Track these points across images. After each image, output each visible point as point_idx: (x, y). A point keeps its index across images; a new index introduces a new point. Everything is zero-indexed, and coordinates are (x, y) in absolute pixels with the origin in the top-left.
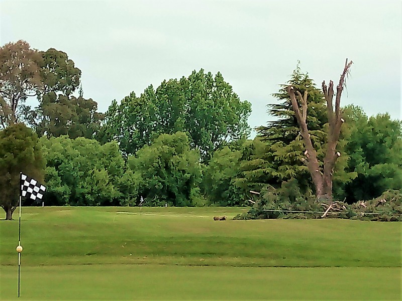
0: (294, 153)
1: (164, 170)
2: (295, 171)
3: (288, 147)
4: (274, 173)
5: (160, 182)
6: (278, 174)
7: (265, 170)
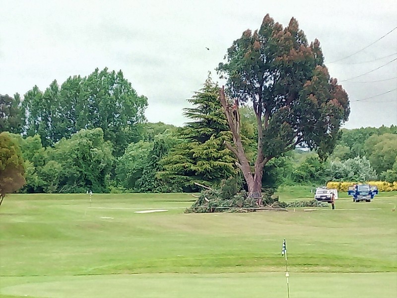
0: (209, 151)
1: (81, 161)
2: (210, 165)
3: (205, 145)
4: (193, 168)
5: (78, 171)
6: (197, 168)
7: (184, 164)
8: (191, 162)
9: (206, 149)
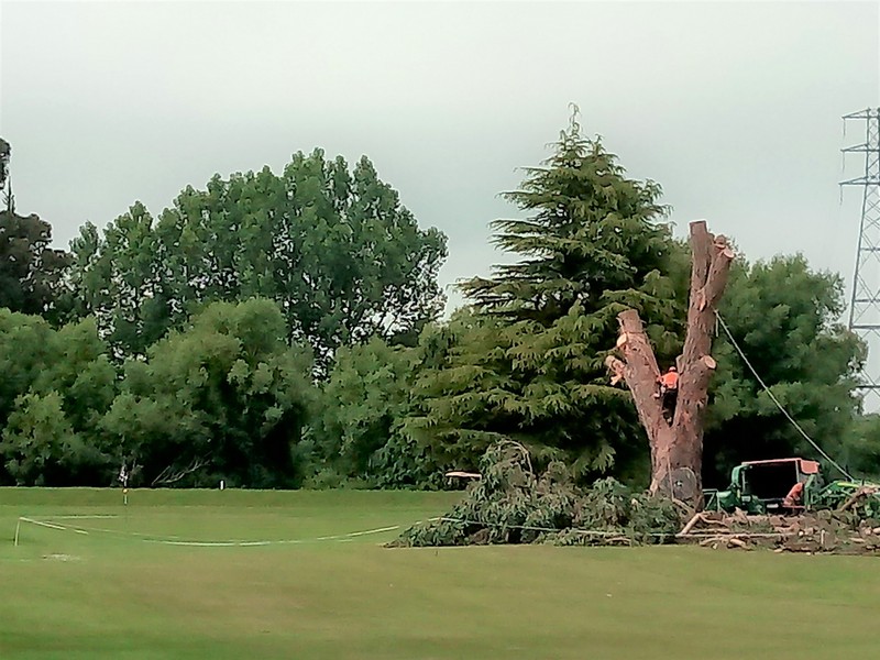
0: (566, 350)
2: (569, 397)
3: (552, 334)
5: (205, 424)
6: (523, 405)
7: (485, 394)
8: (506, 388)
9: (558, 344)
